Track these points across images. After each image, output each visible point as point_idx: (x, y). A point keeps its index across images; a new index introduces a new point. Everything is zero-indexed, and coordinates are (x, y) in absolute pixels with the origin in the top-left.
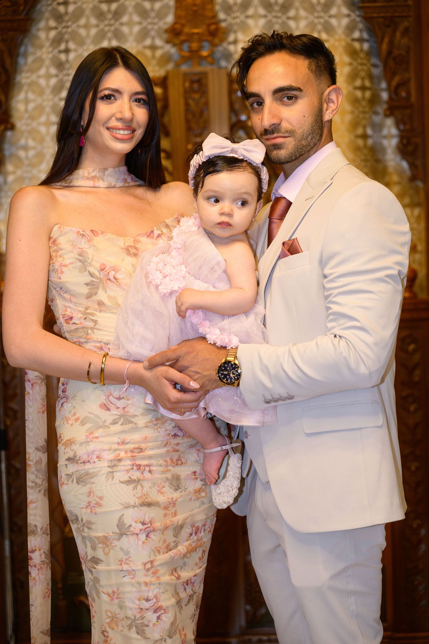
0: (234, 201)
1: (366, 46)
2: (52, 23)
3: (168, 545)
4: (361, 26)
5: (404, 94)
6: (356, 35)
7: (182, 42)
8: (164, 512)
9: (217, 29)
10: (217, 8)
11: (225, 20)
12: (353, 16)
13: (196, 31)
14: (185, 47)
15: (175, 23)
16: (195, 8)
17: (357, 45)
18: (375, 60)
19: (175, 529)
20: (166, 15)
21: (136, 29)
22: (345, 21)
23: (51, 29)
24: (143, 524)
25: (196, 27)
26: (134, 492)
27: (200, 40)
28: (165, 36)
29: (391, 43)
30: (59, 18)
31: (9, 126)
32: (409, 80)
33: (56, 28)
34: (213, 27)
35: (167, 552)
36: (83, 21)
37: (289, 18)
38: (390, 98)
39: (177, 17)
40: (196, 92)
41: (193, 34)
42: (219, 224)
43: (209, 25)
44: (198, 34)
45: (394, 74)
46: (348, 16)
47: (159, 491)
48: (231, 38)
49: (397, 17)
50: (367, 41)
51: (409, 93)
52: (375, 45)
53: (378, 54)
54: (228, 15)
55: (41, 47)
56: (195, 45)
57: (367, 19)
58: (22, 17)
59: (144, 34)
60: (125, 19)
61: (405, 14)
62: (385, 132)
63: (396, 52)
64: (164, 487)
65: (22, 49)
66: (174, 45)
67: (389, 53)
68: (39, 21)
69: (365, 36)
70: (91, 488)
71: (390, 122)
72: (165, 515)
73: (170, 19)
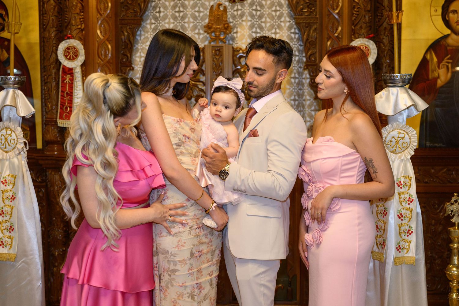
0: (223, 105)
1: (297, 36)
2: (153, 21)
3: (208, 260)
4: (295, 26)
5: (313, 59)
6: (293, 31)
7: (212, 32)
8: (207, 245)
9: (228, 26)
10: (229, 16)
11: (232, 22)
12: (292, 22)
13: (218, 27)
14: (213, 34)
15: (209, 23)
16: (218, 16)
17: (293, 35)
18: (300, 43)
19: (212, 252)
20: (205, 19)
21: (191, 25)
22: (288, 24)
23: (153, 24)
24: (199, 252)
25: (218, 26)
26: (197, 239)
27: (220, 32)
28: (204, 29)
29: (308, 35)
30: (156, 19)
31: (132, 68)
32: (316, 52)
33: (155, 23)
34: (226, 25)
35: (208, 263)
36: (167, 21)
37: (262, 22)
38: (307, 60)
39: (210, 20)
40: (217, 55)
41: (217, 28)
42: (215, 115)
43: (224, 24)
44: (219, 28)
45: (309, 50)
46: (290, 22)
47: (206, 237)
48: (235, 31)
49: (312, 23)
50: (298, 34)
51: (315, 58)
52: (300, 36)
53: (302, 40)
54: (234, 20)
55: (147, 32)
56: (218, 34)
57: (297, 24)
58: (139, 18)
59: (195, 27)
60: (186, 20)
61: (315, 22)
62: (304, 76)
63: (310, 40)
64: (207, 235)
65: (138, 33)
66: (208, 33)
67: (307, 40)
68: (147, 20)
69: (297, 31)
70: (180, 239)
71: (306, 72)
72: (208, 247)
73: (207, 21)
